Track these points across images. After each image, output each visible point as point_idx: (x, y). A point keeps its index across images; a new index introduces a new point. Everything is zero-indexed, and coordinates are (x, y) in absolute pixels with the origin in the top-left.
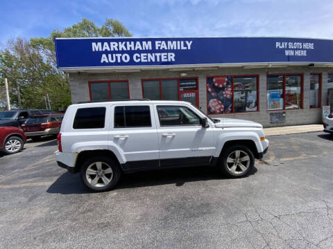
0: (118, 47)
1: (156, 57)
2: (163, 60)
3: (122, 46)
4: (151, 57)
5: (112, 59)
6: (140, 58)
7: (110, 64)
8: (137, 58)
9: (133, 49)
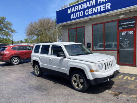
0: (78, 9)
1: (97, 9)
2: (102, 10)
3: (80, 7)
4: (95, 10)
5: (75, 16)
6: (88, 12)
7: (75, 19)
8: (87, 12)
9: (85, 7)
